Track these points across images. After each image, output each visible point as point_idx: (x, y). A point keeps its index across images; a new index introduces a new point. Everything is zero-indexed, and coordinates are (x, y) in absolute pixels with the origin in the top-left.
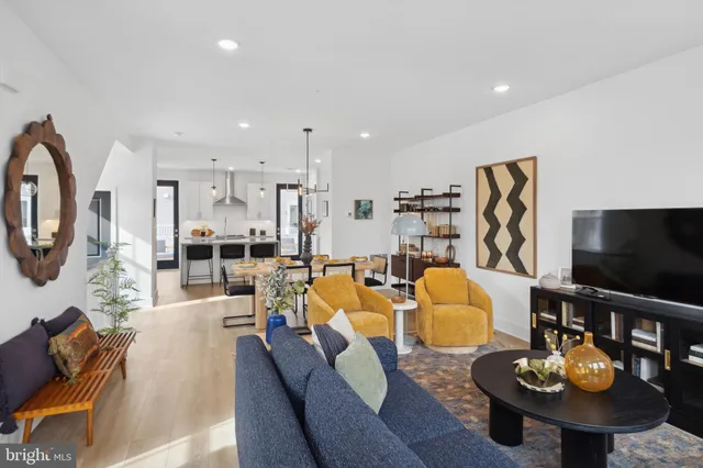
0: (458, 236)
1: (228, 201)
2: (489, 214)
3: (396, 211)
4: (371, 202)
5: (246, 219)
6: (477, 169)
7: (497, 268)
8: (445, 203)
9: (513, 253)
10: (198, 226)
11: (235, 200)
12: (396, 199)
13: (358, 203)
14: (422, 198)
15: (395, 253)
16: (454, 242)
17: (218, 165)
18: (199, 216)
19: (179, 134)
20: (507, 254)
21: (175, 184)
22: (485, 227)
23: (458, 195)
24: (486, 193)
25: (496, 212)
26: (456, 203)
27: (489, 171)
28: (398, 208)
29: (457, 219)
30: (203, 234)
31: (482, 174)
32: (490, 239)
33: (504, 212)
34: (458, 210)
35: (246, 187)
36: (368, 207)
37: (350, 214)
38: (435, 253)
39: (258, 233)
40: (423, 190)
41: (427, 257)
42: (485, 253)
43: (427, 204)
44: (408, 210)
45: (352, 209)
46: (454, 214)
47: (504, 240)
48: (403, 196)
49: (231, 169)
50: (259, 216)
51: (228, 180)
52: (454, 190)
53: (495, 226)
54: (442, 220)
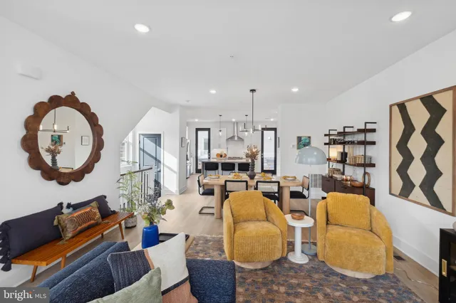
0: (373, 165)
1: (236, 138)
2: (403, 146)
3: (325, 144)
4: (310, 137)
6: (391, 106)
7: (410, 197)
8: (361, 137)
9: (428, 186)
12: (326, 135)
13: (299, 139)
14: (344, 134)
15: (324, 175)
16: (369, 170)
17: (223, 119)
19: (188, 101)
20: (421, 186)
22: (398, 159)
23: (374, 131)
24: (399, 127)
25: (409, 145)
26: (370, 137)
27: (402, 107)
28: (327, 142)
29: (371, 151)
31: (396, 109)
32: (403, 170)
33: (418, 145)
34: (373, 143)
36: (307, 141)
37: (293, 146)
38: (354, 177)
40: (344, 127)
41: (347, 180)
42: (398, 183)
43: (348, 138)
44: (334, 144)
45: (295, 143)
46: (368, 147)
47: (417, 172)
48: (332, 132)
49: (234, 120)
52: (369, 127)
53: (408, 158)
54: (358, 151)
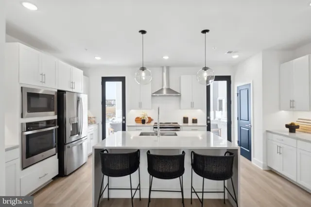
5: (180, 109)
10: (140, 114)
11: (170, 91)
18: (140, 106)
21: (122, 79)
30: (143, 122)
35: (180, 78)
39: (190, 121)
50: (192, 106)
51: (165, 74)
